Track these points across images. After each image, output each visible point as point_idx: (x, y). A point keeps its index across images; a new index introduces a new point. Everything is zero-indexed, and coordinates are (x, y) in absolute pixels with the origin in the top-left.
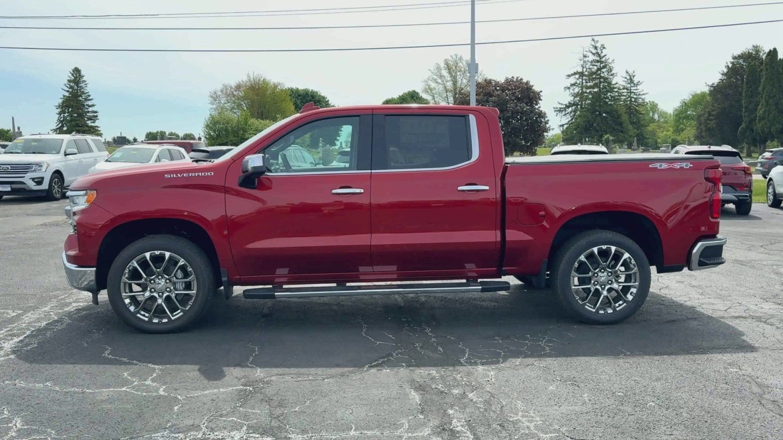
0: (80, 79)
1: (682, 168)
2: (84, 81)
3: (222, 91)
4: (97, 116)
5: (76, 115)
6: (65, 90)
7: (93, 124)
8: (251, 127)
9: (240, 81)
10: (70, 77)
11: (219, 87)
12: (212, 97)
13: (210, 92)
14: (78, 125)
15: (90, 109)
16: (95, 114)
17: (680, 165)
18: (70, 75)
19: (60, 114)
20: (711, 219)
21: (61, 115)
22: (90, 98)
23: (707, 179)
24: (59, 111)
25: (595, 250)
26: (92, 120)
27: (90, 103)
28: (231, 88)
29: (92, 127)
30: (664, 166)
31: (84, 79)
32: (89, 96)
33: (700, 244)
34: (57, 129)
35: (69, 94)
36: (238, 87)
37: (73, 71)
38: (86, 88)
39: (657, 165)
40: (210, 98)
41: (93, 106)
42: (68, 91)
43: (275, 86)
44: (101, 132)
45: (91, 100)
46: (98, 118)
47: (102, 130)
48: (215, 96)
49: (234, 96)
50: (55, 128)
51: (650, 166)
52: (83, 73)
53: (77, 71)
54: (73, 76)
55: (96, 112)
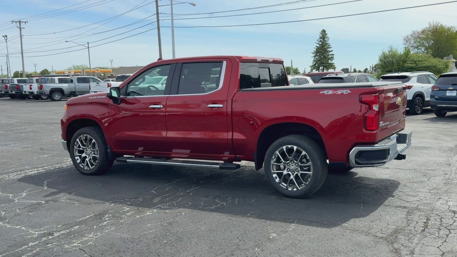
0: (325, 36)
1: (342, 94)
2: (328, 37)
3: (412, 35)
4: (333, 57)
5: (322, 57)
6: (317, 43)
7: (331, 62)
8: (410, 59)
9: (425, 27)
10: (320, 35)
11: (410, 33)
12: (405, 40)
13: (404, 37)
14: (323, 63)
15: (330, 53)
16: (332, 56)
17: (342, 92)
18: (320, 34)
19: (315, 56)
20: (364, 130)
21: (315, 58)
22: (330, 47)
23: (362, 102)
24: (314, 55)
25: (284, 148)
26: (331, 59)
27: (330, 50)
28: (418, 33)
29: (330, 63)
30: (330, 92)
31: (327, 36)
32: (330, 45)
33: (354, 148)
34: (313, 65)
35: (319, 45)
36: (423, 32)
37: (322, 32)
38: (328, 41)
39: (325, 92)
40: (404, 41)
41: (332, 51)
42: (318, 44)
43: (449, 29)
44: (335, 66)
45: (331, 48)
46: (334, 58)
47: (336, 65)
48: (407, 39)
49: (420, 38)
50: (311, 65)
51: (320, 93)
52: (327, 32)
53: (324, 31)
54: (322, 35)
55: (333, 55)
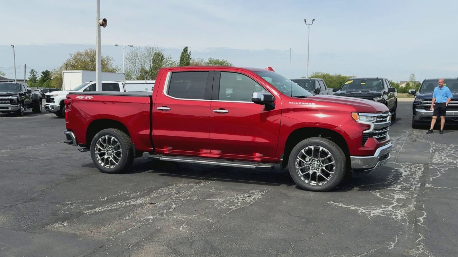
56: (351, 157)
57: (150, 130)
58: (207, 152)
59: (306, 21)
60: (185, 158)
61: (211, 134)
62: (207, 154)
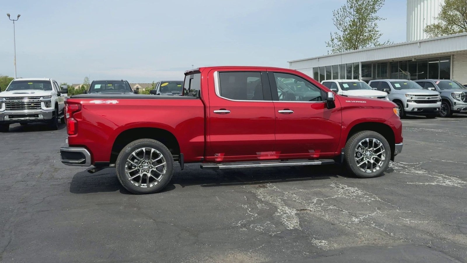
56: (396, 144)
57: (204, 136)
58: (262, 154)
59: (9, 16)
60: (248, 163)
61: (276, 135)
62: (268, 156)
